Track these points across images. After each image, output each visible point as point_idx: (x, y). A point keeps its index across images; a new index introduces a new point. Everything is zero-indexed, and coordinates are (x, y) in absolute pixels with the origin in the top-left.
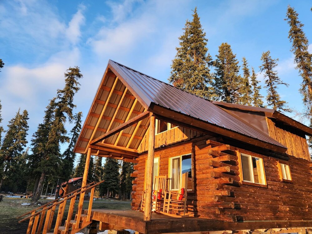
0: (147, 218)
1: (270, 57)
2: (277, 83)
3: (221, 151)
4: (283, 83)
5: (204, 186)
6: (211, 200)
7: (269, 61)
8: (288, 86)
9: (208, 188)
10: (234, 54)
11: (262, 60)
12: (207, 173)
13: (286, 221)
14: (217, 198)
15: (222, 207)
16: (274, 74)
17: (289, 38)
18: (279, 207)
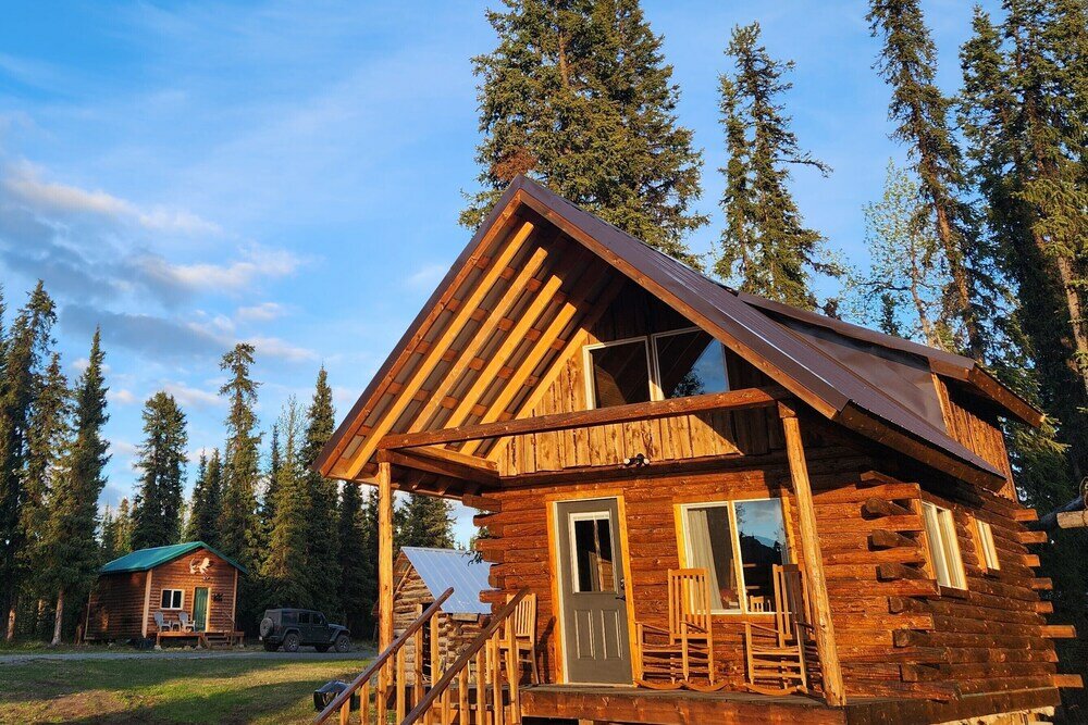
0: (841, 698)
1: (763, 49)
2: (788, 157)
3: (895, 501)
4: (810, 162)
5: (840, 601)
6: (871, 642)
7: (758, 66)
8: (830, 173)
9: (857, 607)
10: (656, 37)
11: (730, 54)
12: (849, 563)
13: (1004, 692)
14: (905, 636)
15: (912, 663)
16: (778, 120)
17: (869, 19)
18: (988, 654)
